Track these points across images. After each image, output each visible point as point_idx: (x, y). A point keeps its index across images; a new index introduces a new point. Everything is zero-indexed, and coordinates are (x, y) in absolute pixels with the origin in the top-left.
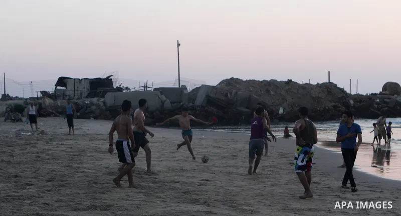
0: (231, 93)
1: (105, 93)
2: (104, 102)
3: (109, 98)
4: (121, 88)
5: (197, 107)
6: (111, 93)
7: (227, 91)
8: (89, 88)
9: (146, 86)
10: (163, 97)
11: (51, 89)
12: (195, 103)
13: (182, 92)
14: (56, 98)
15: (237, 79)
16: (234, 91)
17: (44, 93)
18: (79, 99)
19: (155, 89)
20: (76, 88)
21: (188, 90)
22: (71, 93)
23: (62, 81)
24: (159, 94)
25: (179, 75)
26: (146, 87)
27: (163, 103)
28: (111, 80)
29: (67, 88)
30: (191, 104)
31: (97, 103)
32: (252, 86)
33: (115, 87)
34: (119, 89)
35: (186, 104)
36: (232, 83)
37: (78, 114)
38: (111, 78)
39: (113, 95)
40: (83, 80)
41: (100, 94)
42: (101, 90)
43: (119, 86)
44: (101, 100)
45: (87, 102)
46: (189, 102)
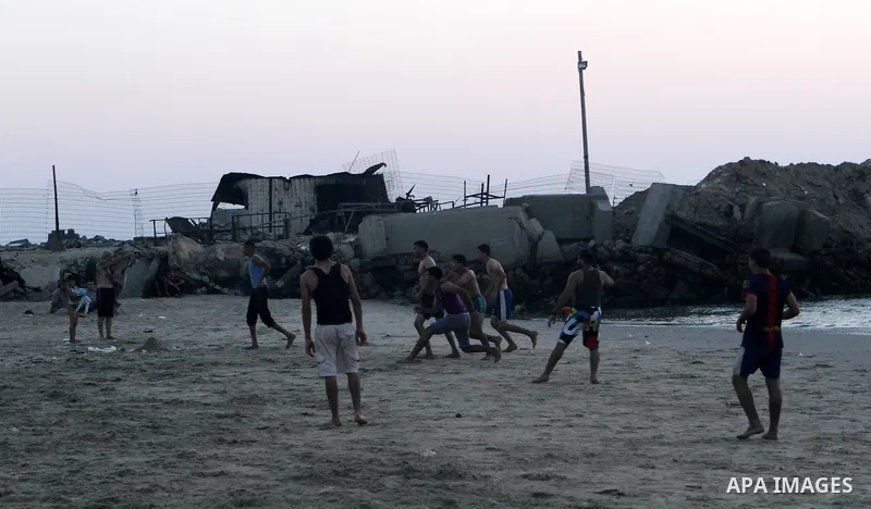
0: (742, 207)
1: (360, 216)
2: (356, 247)
3: (372, 233)
4: (413, 202)
5: (640, 252)
6: (374, 218)
7: (733, 200)
8: (314, 204)
9: (487, 194)
10: (536, 226)
11: (199, 210)
12: (633, 240)
13: (592, 207)
14: (211, 238)
15: (762, 162)
16: (752, 200)
17: (178, 223)
18: (280, 237)
19: (510, 202)
20: (275, 207)
21: (611, 201)
22: (256, 221)
23: (232, 187)
24: (522, 216)
25: (586, 157)
26: (485, 195)
27: (534, 243)
28: (381, 177)
29: (247, 208)
30: (621, 244)
32: (810, 184)
33: (393, 198)
34: (407, 205)
35: (607, 242)
36: (745, 175)
37: (279, 284)
38: (379, 171)
39: (382, 223)
40: (297, 180)
41: (348, 219)
42: (349, 210)
43: (405, 197)
44: (347, 241)
45: (303, 248)
46: (615, 239)
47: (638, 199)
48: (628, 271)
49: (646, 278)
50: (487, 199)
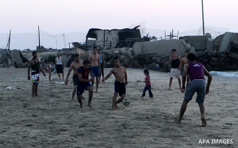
1: (133, 42)
2: (132, 52)
3: (137, 47)
5: (222, 54)
6: (138, 43)
8: (118, 38)
9: (172, 35)
10: (189, 46)
11: (82, 40)
12: (219, 50)
13: (206, 39)
14: (87, 49)
17: (76, 44)
18: (108, 49)
19: (181, 38)
20: (106, 39)
21: (212, 38)
22: (101, 44)
23: (92, 33)
24: (184, 42)
25: (203, 24)
26: (171, 36)
28: (139, 30)
29: (97, 39)
30: (215, 51)
31: (126, 52)
33: (142, 37)
34: (147, 39)
35: (211, 51)
37: (108, 63)
38: (138, 28)
39: (141, 44)
40: (113, 31)
41: (128, 43)
42: (129, 40)
43: (146, 36)
44: (129, 50)
45: (116, 52)
46: (213, 50)
47: (221, 37)
48: (217, 60)
49: (223, 62)
50: (172, 37)
